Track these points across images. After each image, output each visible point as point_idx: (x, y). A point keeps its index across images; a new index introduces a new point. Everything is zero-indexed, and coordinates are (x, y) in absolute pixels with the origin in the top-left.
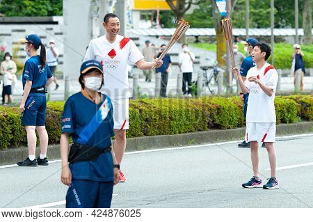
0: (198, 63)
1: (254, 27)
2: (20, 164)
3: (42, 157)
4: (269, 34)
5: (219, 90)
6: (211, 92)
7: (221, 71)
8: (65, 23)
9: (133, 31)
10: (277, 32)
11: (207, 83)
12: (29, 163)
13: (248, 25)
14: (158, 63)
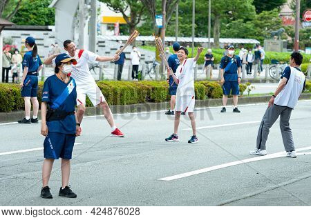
0: (143, 59)
1: (181, 36)
2: (20, 122)
3: (34, 118)
4: (191, 41)
5: (156, 76)
6: (151, 78)
7: (158, 64)
8: (56, 31)
9: (101, 37)
10: (197, 40)
11: (149, 72)
12: (26, 122)
13: (177, 35)
14: (117, 58)
